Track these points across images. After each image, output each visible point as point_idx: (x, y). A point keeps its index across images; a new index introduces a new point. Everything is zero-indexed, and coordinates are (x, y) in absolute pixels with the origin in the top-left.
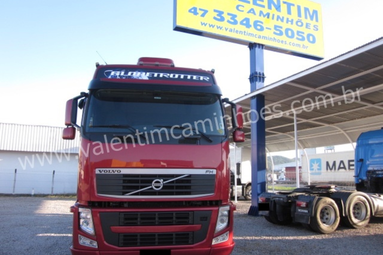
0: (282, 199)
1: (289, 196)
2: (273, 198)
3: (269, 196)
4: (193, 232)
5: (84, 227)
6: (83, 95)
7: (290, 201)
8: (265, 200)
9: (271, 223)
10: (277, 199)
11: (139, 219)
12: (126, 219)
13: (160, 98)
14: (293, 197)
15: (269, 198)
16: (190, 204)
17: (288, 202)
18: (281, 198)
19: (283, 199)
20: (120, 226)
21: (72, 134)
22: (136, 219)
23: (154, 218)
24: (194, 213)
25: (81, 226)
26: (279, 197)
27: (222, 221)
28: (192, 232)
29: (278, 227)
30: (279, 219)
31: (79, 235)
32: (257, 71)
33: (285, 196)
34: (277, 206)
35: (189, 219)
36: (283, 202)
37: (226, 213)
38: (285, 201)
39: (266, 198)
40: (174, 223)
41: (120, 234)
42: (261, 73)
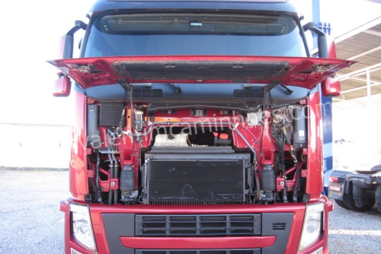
0: (362, 180)
1: (373, 175)
2: (349, 178)
3: (343, 175)
4: (261, 248)
5: (79, 236)
6: (79, 25)
7: (374, 183)
8: (338, 180)
9: (343, 209)
10: (356, 179)
11: (168, 226)
12: (145, 225)
13: (201, 24)
14: (378, 177)
15: (343, 177)
16: (255, 200)
17: (372, 184)
18: (362, 178)
19: (364, 180)
20: (135, 236)
21: (65, 89)
22: (164, 225)
23: (194, 225)
24: (261, 215)
25: (74, 234)
26: (358, 178)
27: (311, 230)
28: (259, 249)
29: (354, 214)
30: (356, 205)
31: (72, 249)
32: (320, 21)
33: (367, 176)
34: (354, 188)
35: (253, 226)
36: (365, 183)
37: (317, 216)
38: (368, 182)
39: (339, 178)
40: (228, 233)
41: (137, 250)
42: (327, 24)
